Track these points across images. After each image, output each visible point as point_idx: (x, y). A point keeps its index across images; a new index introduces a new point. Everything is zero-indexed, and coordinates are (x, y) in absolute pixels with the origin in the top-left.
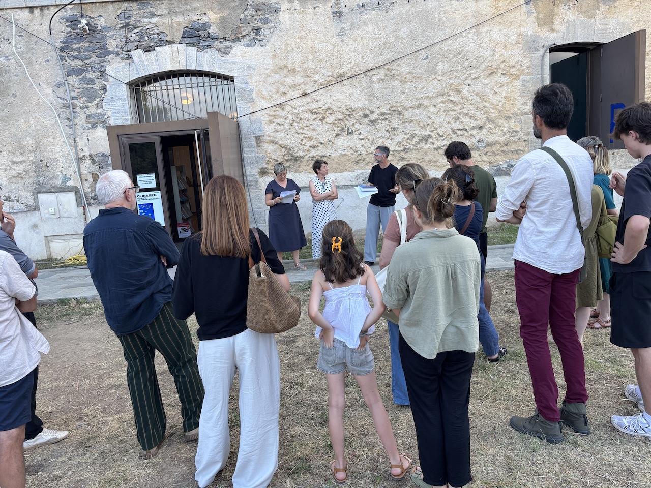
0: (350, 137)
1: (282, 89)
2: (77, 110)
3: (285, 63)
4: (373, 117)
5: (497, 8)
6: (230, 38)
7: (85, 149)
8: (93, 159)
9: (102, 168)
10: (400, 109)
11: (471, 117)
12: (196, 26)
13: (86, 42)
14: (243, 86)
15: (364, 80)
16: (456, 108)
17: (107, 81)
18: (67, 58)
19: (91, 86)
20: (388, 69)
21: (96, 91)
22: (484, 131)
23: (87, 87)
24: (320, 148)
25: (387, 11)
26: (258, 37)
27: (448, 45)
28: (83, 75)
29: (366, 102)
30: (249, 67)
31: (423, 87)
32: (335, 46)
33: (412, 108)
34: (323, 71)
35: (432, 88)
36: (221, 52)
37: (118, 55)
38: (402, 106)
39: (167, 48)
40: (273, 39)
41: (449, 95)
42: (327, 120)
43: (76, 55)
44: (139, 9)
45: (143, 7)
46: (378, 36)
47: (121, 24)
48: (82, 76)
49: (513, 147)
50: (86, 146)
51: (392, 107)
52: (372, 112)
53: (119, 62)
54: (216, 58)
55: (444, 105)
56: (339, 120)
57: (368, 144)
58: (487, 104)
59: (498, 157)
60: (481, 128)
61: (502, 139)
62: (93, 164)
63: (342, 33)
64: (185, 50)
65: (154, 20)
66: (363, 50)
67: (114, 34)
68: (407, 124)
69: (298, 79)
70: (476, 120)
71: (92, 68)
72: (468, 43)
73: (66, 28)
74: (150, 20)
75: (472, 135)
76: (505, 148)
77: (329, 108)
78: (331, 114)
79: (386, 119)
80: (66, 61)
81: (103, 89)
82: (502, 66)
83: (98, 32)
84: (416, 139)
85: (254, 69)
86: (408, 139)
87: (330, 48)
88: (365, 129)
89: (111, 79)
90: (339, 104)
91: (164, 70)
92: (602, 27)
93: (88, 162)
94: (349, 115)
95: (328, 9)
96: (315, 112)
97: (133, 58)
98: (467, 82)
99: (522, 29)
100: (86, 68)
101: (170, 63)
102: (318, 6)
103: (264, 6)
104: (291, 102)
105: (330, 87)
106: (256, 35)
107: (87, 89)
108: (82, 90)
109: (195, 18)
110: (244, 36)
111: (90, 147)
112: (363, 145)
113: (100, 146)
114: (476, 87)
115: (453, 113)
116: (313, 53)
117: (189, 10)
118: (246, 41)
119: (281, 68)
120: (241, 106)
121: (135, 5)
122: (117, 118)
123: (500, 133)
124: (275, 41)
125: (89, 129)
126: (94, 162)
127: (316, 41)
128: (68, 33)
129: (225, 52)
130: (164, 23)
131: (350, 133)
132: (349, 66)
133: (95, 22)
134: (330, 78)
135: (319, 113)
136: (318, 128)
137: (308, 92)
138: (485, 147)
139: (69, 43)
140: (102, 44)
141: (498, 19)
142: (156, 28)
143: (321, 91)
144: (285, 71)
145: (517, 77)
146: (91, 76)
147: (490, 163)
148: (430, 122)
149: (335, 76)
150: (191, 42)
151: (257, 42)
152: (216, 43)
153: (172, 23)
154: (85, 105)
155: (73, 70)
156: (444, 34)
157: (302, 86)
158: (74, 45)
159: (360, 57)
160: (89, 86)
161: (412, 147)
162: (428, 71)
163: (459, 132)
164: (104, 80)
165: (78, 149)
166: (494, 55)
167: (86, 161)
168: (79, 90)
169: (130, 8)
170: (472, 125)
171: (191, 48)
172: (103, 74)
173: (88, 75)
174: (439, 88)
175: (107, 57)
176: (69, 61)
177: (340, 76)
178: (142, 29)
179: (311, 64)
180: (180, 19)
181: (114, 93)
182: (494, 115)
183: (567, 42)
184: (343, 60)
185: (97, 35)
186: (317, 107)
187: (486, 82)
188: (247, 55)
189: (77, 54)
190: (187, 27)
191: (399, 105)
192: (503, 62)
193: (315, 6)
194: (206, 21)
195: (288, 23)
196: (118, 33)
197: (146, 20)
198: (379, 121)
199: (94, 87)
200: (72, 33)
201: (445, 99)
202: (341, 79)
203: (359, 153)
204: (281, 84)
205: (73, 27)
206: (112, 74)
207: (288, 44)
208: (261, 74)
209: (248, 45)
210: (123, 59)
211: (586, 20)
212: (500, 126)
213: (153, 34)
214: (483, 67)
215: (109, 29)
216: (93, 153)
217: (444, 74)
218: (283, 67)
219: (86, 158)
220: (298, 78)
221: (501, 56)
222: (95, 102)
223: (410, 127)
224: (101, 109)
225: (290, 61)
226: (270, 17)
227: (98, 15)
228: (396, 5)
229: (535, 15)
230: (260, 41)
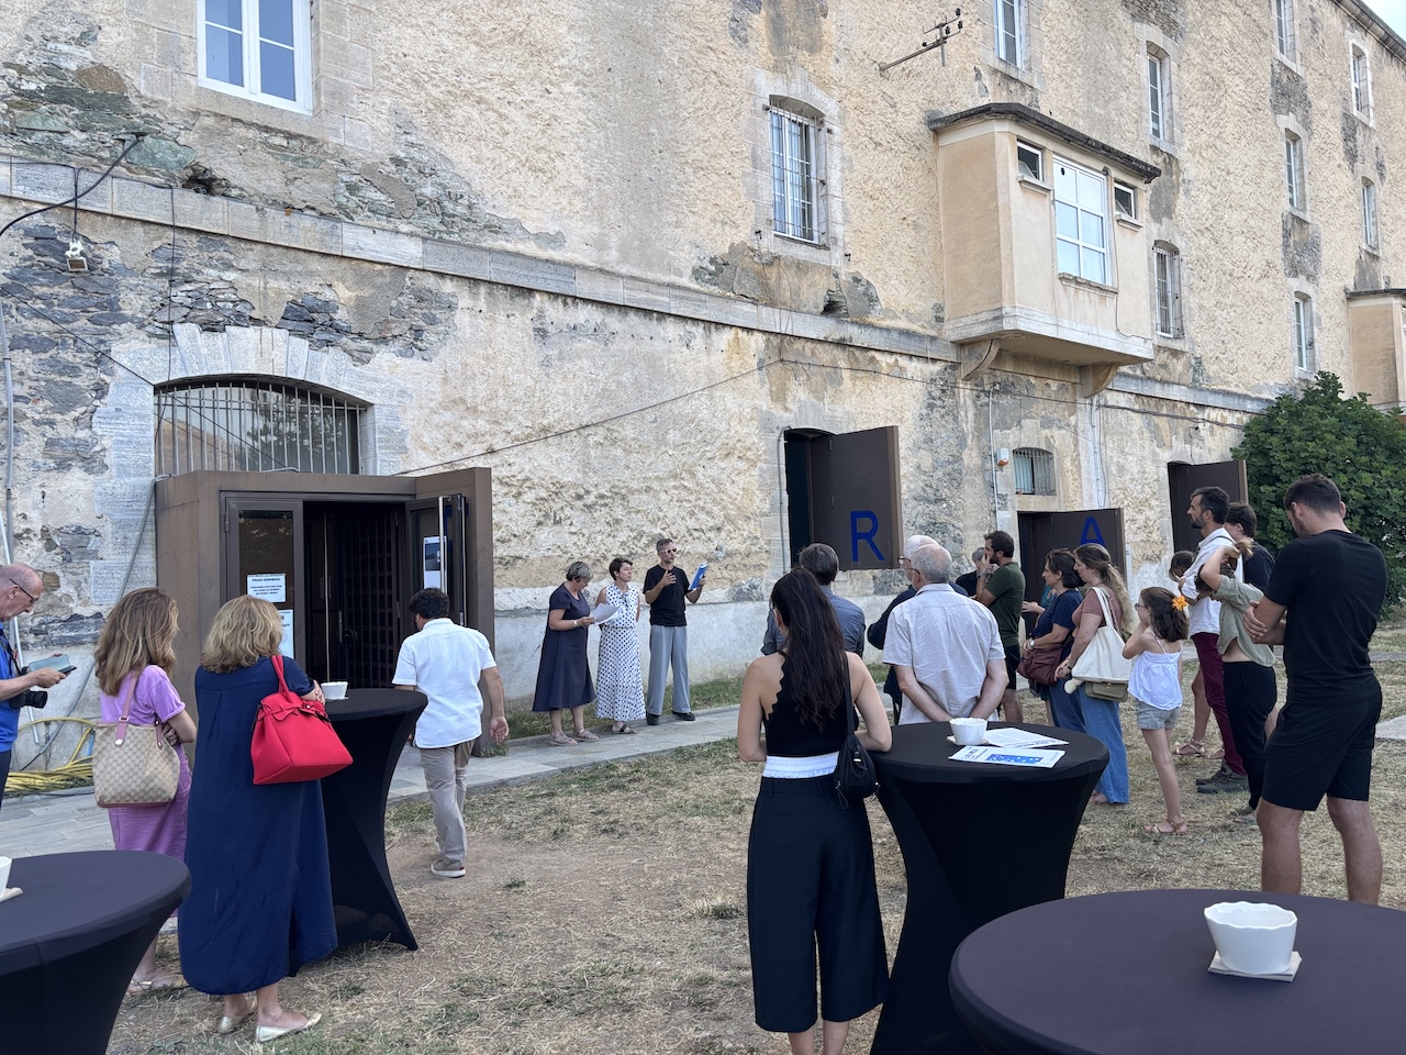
0: (557, 528)
1: (456, 438)
2: (26, 425)
3: (462, 395)
4: (590, 499)
5: (730, 368)
6: (371, 336)
7: (34, 515)
8: (49, 540)
9: (70, 561)
10: (624, 492)
11: (708, 513)
12: (311, 304)
13: (67, 287)
14: (391, 424)
15: (577, 441)
16: (692, 498)
17: (111, 373)
18: (14, 312)
19: (69, 379)
20: (608, 429)
21: (80, 391)
22: (723, 534)
23: (58, 378)
24: (512, 544)
25: (606, 345)
26: (419, 343)
27: (680, 407)
28: (53, 352)
29: (580, 476)
30: (402, 392)
31: (652, 463)
32: (537, 382)
33: (639, 491)
34: (520, 418)
35: (664, 466)
36: (352, 356)
37: (141, 326)
38: (627, 487)
39: (251, 332)
40: (444, 352)
41: (683, 479)
42: (525, 497)
43: (41, 309)
44: (200, 248)
45: (208, 247)
46: (594, 376)
47: (157, 268)
48: (48, 354)
49: (754, 560)
50: (35, 507)
51: (613, 487)
52: (588, 492)
53: (143, 340)
54: (344, 367)
55: (677, 492)
56: (542, 499)
57: (582, 542)
58: (724, 497)
59: (740, 573)
60: (719, 529)
61: (742, 548)
62: (48, 550)
63: (546, 363)
64: (287, 342)
65: (231, 276)
66: (575, 395)
67: (138, 285)
68: (633, 515)
69: (482, 424)
70: (713, 517)
71: (75, 341)
72: (700, 407)
73: (23, 249)
74: (222, 274)
75: (709, 539)
76: (746, 561)
77: (527, 479)
78: (530, 488)
79: (606, 505)
80: (12, 317)
81: (96, 390)
82: (738, 445)
83: (99, 271)
84: (644, 540)
85: (411, 396)
86: (634, 538)
87: (531, 383)
88: (578, 518)
89: (120, 372)
90: (541, 473)
91: (241, 372)
92: (830, 413)
93: (37, 544)
94: (557, 494)
95: (528, 322)
96: (506, 483)
97: (178, 337)
98: (701, 462)
99: (757, 402)
100: (60, 341)
101: (254, 360)
102: (513, 315)
103: (430, 295)
104: (470, 461)
105: (530, 445)
106: (416, 340)
107: (56, 383)
108: (43, 383)
109: (310, 289)
110: (396, 337)
111: (45, 510)
112: (575, 543)
113: (74, 512)
114: (711, 472)
115: (687, 506)
116: (506, 386)
117: (300, 273)
118: (398, 345)
119: (454, 401)
120: (385, 458)
121: (194, 240)
122: (124, 453)
123: (740, 538)
124: (446, 356)
125: (48, 471)
126: (50, 545)
127: (510, 369)
128: (25, 260)
129: (361, 358)
130: (250, 285)
131: (557, 522)
132: (556, 416)
133: (97, 252)
134: (529, 430)
135: (513, 485)
136: (510, 509)
137: (496, 447)
138: (724, 558)
139: (26, 280)
140: (106, 297)
141: (731, 382)
142: (232, 290)
143: (516, 449)
144: (462, 407)
145: (754, 465)
146: (71, 359)
147: (732, 581)
148: (661, 514)
149: (537, 429)
150: (297, 328)
151: (416, 351)
152: (344, 339)
153: (265, 288)
154: (47, 416)
155: (26, 338)
156: (675, 390)
157: (488, 437)
158: (38, 287)
159: (572, 405)
160: (63, 378)
161: (640, 551)
162: (657, 440)
163: (696, 534)
164: (104, 372)
165: (14, 515)
166: (729, 430)
167: (32, 544)
168: (35, 384)
169: (181, 243)
170: (710, 524)
171: (298, 339)
172: (102, 358)
173: (62, 354)
174: (671, 467)
175: (115, 326)
176: (20, 318)
177: (545, 430)
178: (201, 288)
179: (501, 404)
180: (283, 285)
181: (124, 402)
182: (733, 513)
183: (800, 427)
184: (548, 405)
185: (99, 280)
186: (509, 474)
187: (723, 465)
188: (398, 370)
189: (43, 306)
190: (293, 302)
191: (622, 485)
192: (739, 441)
193: (509, 312)
194: (331, 298)
195: (468, 331)
196: (147, 284)
197: (213, 273)
198: (598, 507)
199: (76, 381)
200: (35, 262)
201: (677, 484)
202: (545, 433)
203: (569, 555)
204: (454, 428)
205: (41, 250)
206: (125, 362)
207: (467, 365)
208: (421, 407)
209: (401, 354)
210: (151, 335)
211: (816, 402)
212: (739, 529)
213: (225, 300)
214: (718, 444)
215: (130, 272)
216: (53, 524)
217: (676, 446)
218: (458, 401)
219: (31, 535)
220: (481, 422)
221: (736, 432)
222: (74, 414)
223: (637, 520)
224: (87, 430)
225: (469, 393)
226: (439, 314)
227: (108, 239)
228: (617, 338)
229: (767, 386)
230: (420, 350)
